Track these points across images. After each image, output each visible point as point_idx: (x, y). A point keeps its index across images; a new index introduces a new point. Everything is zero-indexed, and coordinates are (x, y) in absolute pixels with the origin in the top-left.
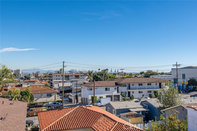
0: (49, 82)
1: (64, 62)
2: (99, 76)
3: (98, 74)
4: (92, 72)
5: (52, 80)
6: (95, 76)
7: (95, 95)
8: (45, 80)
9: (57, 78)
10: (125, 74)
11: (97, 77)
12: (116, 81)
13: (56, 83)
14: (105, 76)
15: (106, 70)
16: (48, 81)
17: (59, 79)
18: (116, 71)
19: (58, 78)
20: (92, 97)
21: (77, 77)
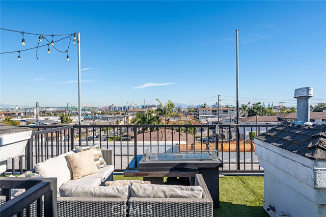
0: (194, 117)
1: (219, 96)
2: (255, 111)
3: (254, 108)
4: (246, 106)
5: (198, 115)
6: (251, 110)
7: (253, 132)
8: (190, 115)
9: (203, 112)
10: (284, 108)
11: (253, 112)
12: (278, 116)
13: (203, 118)
15: (258, 104)
17: (206, 114)
18: (271, 106)
19: (205, 112)
20: (250, 133)
21: (225, 111)
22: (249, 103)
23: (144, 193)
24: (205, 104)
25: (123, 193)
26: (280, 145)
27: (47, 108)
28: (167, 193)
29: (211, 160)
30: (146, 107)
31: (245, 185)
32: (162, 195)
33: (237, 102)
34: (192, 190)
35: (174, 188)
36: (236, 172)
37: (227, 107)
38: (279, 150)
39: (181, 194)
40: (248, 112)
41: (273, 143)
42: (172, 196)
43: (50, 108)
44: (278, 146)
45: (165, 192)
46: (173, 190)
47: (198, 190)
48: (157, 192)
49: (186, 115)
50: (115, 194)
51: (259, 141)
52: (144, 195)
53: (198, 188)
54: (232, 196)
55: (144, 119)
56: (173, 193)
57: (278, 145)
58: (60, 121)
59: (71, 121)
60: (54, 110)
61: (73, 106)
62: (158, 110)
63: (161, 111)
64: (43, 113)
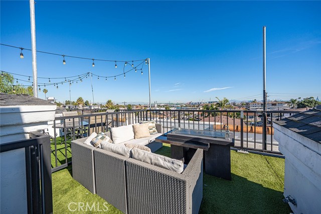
2: (306, 104)
4: (295, 100)
6: (301, 103)
8: (243, 107)
11: (303, 105)
15: (310, 98)
17: (256, 107)
22: (300, 98)
23: (138, 156)
24: (255, 100)
25: (126, 153)
26: (302, 131)
28: (153, 161)
29: (224, 138)
30: (211, 102)
31: (269, 165)
32: (149, 161)
33: (264, 91)
34: (173, 163)
35: (159, 158)
36: (262, 151)
37: (275, 101)
38: (300, 138)
39: (162, 164)
40: (298, 105)
41: (292, 129)
42: (156, 164)
44: (298, 133)
45: (151, 160)
46: (158, 160)
47: (177, 165)
48: (146, 158)
49: (239, 107)
50: (122, 153)
51: (277, 125)
52: (137, 158)
53: (178, 163)
54: (250, 172)
55: (208, 109)
56: (157, 162)
57: (298, 131)
60: (164, 104)
62: (217, 104)
63: (220, 104)
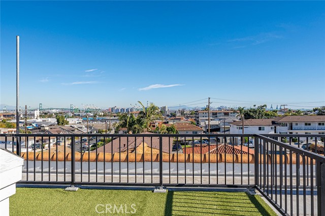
5: (198, 118)
8: (192, 117)
10: (290, 110)
12: (273, 120)
13: (203, 120)
14: (259, 114)
15: (263, 106)
16: (194, 118)
17: (206, 117)
18: (279, 108)
21: (226, 114)
27: (51, 109)
40: (245, 115)
43: (53, 109)
49: (187, 117)
58: (56, 123)
59: (67, 123)
60: (58, 111)
61: (77, 107)
64: (45, 114)
